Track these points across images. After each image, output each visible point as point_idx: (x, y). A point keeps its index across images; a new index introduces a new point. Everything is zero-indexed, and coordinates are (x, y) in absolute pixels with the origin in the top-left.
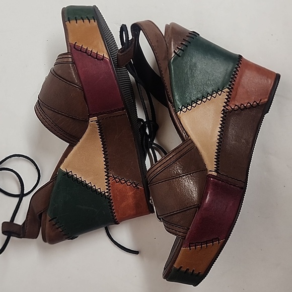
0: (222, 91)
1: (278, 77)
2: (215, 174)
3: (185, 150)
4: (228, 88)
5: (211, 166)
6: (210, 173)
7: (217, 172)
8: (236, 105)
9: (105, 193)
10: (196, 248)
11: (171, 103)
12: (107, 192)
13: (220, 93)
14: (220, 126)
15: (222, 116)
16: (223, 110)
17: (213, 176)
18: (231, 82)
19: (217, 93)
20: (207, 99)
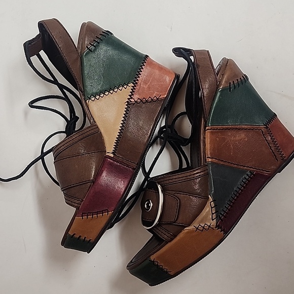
0: (127, 85)
2: (112, 155)
3: (88, 133)
4: (133, 83)
5: (110, 148)
6: (108, 154)
7: (114, 154)
8: (139, 99)
10: (87, 218)
13: (125, 86)
14: (124, 116)
15: (126, 107)
16: (127, 102)
17: (110, 158)
18: (136, 78)
19: (123, 86)
20: (114, 91)
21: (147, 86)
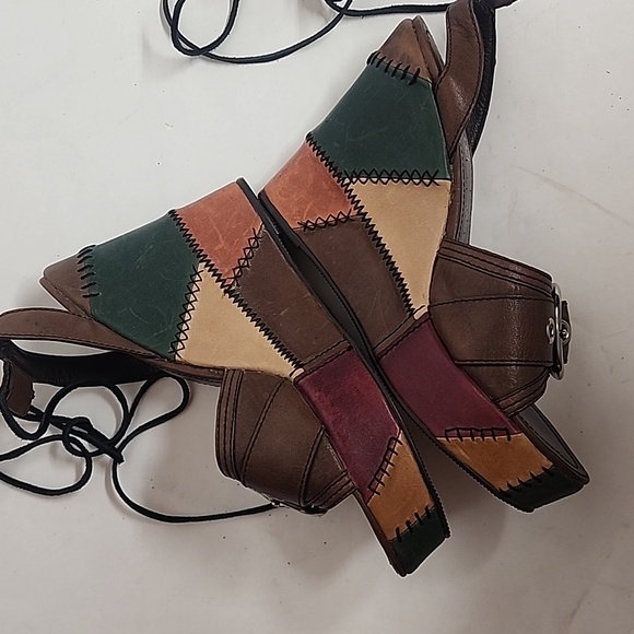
0: (198, 274)
1: (242, 183)
2: (301, 371)
3: (234, 388)
4: (201, 261)
5: (285, 367)
6: (293, 377)
7: (301, 366)
8: (234, 270)
9: (351, 181)
10: (383, 484)
11: (153, 357)
12: (348, 185)
13: (197, 278)
14: (246, 313)
15: (233, 299)
16: (225, 292)
17: (301, 376)
18: (194, 251)
19: (194, 282)
20: (190, 303)
21: (222, 241)
